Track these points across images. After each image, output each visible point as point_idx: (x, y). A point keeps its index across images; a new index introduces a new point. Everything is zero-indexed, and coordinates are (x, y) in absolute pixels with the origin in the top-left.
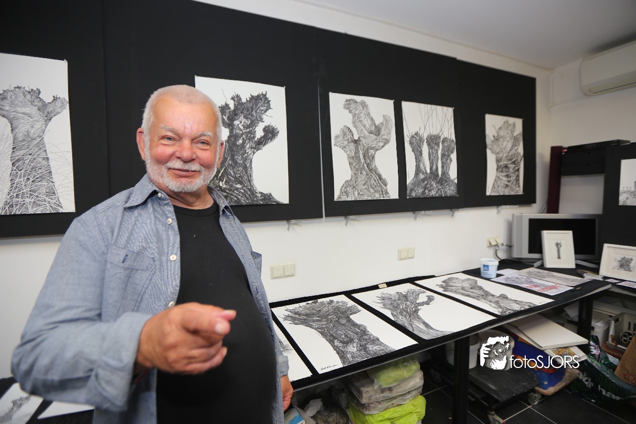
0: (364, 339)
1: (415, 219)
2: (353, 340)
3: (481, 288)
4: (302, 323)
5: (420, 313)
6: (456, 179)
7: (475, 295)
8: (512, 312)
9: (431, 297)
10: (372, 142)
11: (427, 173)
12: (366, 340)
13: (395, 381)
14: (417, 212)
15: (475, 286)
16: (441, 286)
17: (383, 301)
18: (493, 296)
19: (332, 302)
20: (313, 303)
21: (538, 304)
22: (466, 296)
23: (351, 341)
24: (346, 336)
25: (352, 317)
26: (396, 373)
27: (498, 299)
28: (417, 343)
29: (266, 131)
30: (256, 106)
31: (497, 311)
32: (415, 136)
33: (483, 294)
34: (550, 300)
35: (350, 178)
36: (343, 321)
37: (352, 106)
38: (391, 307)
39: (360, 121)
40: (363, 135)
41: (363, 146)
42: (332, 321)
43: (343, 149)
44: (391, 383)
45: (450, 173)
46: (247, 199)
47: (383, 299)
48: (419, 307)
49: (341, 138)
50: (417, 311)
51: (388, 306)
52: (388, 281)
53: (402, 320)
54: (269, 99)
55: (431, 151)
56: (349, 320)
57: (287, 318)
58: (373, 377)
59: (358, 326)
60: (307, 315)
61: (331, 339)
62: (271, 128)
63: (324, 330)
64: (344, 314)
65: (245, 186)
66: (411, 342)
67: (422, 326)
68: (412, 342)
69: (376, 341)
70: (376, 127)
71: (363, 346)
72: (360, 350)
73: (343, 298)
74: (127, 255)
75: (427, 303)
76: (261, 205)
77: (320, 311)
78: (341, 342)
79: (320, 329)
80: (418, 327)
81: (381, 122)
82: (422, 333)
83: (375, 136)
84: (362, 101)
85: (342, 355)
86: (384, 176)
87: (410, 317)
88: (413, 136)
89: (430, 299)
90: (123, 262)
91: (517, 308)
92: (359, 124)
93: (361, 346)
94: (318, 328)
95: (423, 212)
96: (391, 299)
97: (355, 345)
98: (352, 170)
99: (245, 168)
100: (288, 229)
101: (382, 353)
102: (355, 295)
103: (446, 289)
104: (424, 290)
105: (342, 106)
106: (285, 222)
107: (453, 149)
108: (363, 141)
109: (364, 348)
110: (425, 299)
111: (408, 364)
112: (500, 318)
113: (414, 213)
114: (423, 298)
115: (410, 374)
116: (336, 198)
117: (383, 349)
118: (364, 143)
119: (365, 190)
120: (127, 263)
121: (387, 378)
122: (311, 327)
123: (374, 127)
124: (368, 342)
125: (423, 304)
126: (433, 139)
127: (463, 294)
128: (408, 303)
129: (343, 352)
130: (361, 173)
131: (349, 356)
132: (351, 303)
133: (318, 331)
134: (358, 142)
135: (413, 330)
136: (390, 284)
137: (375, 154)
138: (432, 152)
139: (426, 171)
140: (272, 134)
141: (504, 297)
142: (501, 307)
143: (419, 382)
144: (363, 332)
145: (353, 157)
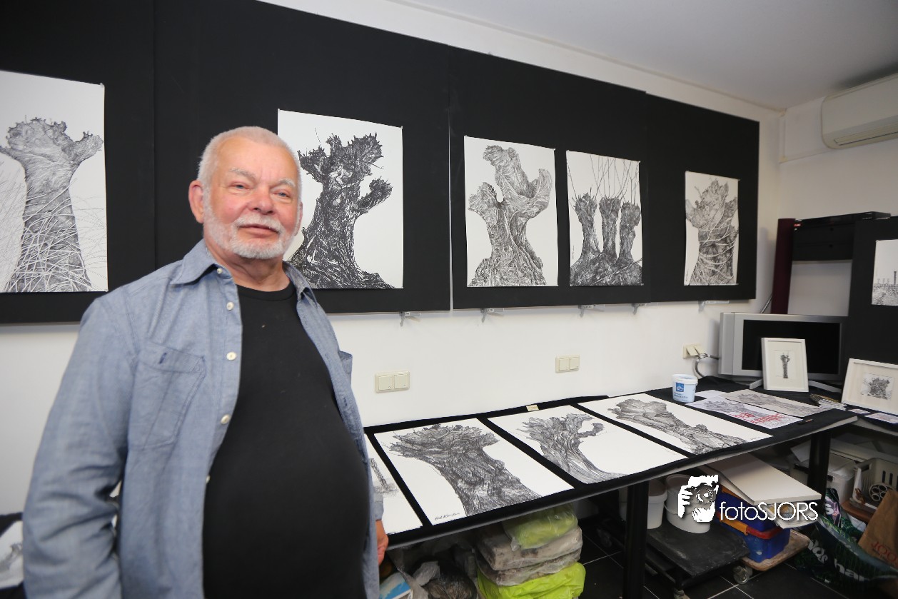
0: (499, 480)
1: (581, 315)
2: (483, 480)
3: (670, 415)
4: (415, 456)
5: (581, 447)
6: (641, 262)
7: (662, 424)
8: (711, 450)
9: (598, 426)
10: (522, 206)
11: (598, 251)
12: (502, 481)
13: (541, 540)
14: (583, 306)
15: (663, 413)
16: (615, 411)
17: (530, 429)
18: (687, 426)
19: (459, 427)
20: (432, 428)
21: (749, 440)
22: (649, 426)
23: (481, 481)
24: (474, 475)
25: (486, 449)
26: (544, 529)
27: (692, 432)
28: (572, 488)
29: (374, 188)
30: (361, 153)
31: (689, 448)
32: (583, 199)
33: (673, 423)
34: (767, 436)
35: (490, 256)
36: (473, 455)
37: (495, 155)
38: (541, 437)
39: (507, 177)
40: (510, 197)
41: (510, 212)
42: (456, 454)
43: (481, 215)
44: (536, 544)
45: (632, 252)
46: (345, 280)
47: (531, 426)
48: (581, 439)
49: (479, 199)
50: (577, 444)
51: (537, 437)
52: (541, 401)
53: (554, 456)
54: (380, 144)
55: (605, 222)
56: (481, 453)
57: (393, 448)
58: (511, 535)
59: (493, 462)
60: (423, 444)
61: (453, 477)
62: (381, 184)
63: (445, 466)
64: (474, 445)
65: (342, 263)
66: (564, 486)
67: (582, 465)
68: (566, 486)
69: (515, 483)
70: (528, 186)
71: (497, 489)
72: (493, 494)
73: (475, 423)
74: (165, 354)
75: (592, 434)
76: (364, 289)
77: (441, 440)
78: (467, 482)
79: (439, 463)
80: (576, 466)
81: (537, 178)
82: (581, 475)
83: (526, 198)
84: (510, 148)
85: (466, 501)
86: (537, 255)
87: (566, 452)
88: (580, 200)
89: (597, 428)
90: (161, 362)
91: (718, 444)
92: (505, 182)
93: (494, 489)
94: (437, 463)
95: (592, 306)
96: (542, 426)
97: (486, 487)
98: (492, 244)
99: (343, 237)
100: (402, 324)
101: (522, 500)
102: (493, 420)
103: (620, 415)
104: (591, 416)
105: (482, 156)
106: (397, 315)
107: (638, 219)
108: (511, 205)
109: (498, 492)
110: (591, 428)
111: (561, 518)
112: (692, 458)
113: (580, 307)
114: (587, 426)
115: (563, 531)
116: (469, 283)
117: (523, 495)
118: (511, 207)
119: (511, 274)
120: (166, 365)
121: (530, 535)
122: (426, 461)
123: (525, 186)
124: (504, 485)
125: (586, 434)
126: (610, 204)
127: (644, 423)
128: (566, 433)
129: (468, 497)
130: (506, 249)
131: (476, 502)
132: (485, 430)
133: (436, 467)
134: (503, 206)
135: (569, 470)
136: (542, 406)
137: (526, 223)
138: (608, 223)
139: (597, 247)
140: (381, 192)
141: (702, 429)
142: (696, 443)
143: (577, 544)
144: (498, 470)
145: (495, 227)
